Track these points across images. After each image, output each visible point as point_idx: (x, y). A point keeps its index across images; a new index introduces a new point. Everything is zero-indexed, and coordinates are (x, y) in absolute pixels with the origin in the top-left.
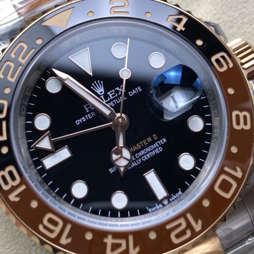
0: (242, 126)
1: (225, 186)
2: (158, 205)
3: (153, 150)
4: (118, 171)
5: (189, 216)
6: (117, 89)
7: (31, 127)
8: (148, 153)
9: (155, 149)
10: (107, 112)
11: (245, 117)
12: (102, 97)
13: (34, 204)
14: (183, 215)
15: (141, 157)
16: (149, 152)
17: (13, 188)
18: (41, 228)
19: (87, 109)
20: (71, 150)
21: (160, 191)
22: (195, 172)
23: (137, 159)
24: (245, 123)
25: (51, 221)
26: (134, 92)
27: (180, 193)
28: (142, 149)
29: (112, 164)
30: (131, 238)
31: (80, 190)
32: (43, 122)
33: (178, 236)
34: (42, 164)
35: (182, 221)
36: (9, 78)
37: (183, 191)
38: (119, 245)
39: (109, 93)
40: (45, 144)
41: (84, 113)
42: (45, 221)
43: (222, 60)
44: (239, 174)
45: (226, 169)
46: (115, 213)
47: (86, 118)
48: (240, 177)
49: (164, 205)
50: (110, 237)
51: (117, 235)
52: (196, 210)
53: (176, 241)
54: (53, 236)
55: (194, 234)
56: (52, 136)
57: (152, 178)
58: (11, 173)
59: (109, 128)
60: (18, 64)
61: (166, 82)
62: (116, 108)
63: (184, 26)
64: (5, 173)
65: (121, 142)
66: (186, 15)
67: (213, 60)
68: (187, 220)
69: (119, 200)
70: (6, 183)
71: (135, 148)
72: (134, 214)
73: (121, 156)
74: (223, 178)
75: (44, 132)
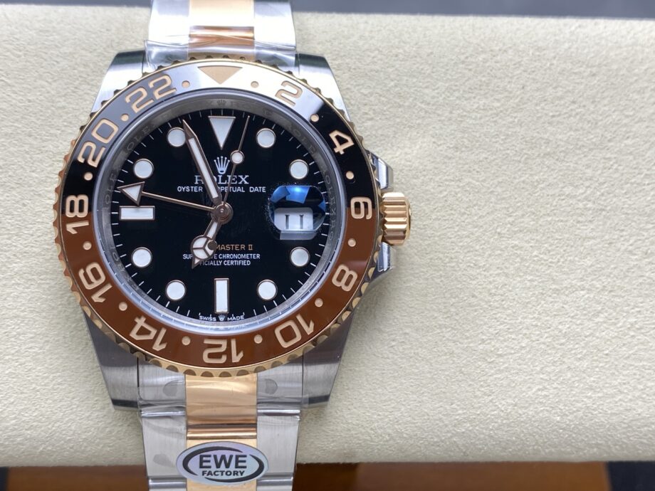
0: (342, 284)
1: (288, 334)
2: (213, 317)
3: (241, 259)
4: (191, 261)
5: (233, 343)
6: (241, 177)
7: (129, 167)
8: (233, 260)
9: (243, 259)
10: (214, 194)
11: (351, 277)
12: (220, 176)
13: (87, 246)
14: (228, 338)
15: (223, 260)
16: (235, 259)
17: (76, 219)
18: (81, 272)
19: (197, 180)
20: (156, 213)
21: (222, 304)
22: (270, 305)
23: (218, 259)
24: (347, 284)
25: (94, 271)
26: (256, 189)
27: (242, 317)
28: (230, 252)
29: (189, 251)
30: (163, 332)
31: (142, 258)
32: (144, 169)
33: (211, 356)
34: (118, 210)
35: (224, 343)
36: (134, 107)
37: (245, 317)
38: (148, 333)
39: (229, 177)
40: (134, 192)
41: (192, 183)
42: (89, 269)
43: (362, 206)
44: (309, 330)
45: (299, 318)
46: (164, 300)
47: (190, 189)
48: (309, 334)
49: (218, 320)
50: (143, 319)
51: (150, 321)
52: (244, 341)
53: (206, 360)
54: (89, 287)
55: (229, 363)
56: (144, 189)
57: (222, 287)
58: (81, 203)
59: (206, 212)
60: (151, 96)
61: (288, 198)
62: (226, 196)
63: (344, 150)
64: (76, 200)
65: (212, 232)
66: (354, 140)
67: (354, 201)
68: (229, 345)
69: (176, 290)
70: (72, 210)
71: (223, 248)
72: (183, 312)
73: (203, 248)
74: (292, 324)
75: (140, 180)
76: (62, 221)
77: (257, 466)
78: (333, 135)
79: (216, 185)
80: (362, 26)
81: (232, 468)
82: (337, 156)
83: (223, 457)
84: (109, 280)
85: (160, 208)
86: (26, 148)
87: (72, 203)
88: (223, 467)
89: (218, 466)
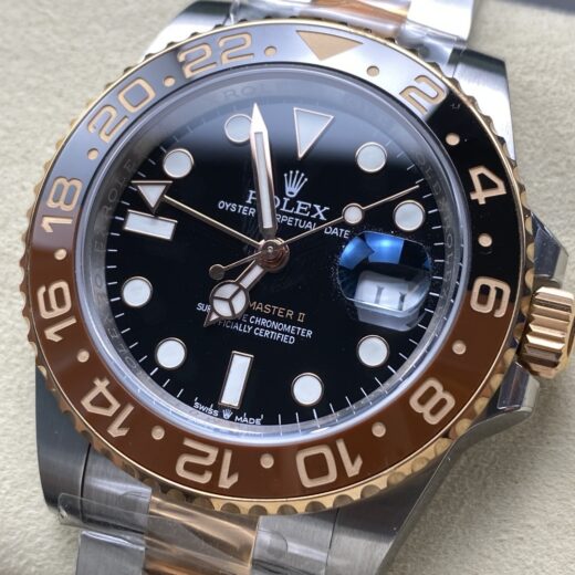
0: (425, 410)
2: (214, 408)
3: (282, 332)
4: (206, 315)
5: (228, 456)
6: (317, 207)
7: (158, 155)
8: (270, 329)
9: (285, 333)
10: (268, 223)
11: (443, 403)
12: (286, 200)
13: (61, 255)
15: (255, 326)
16: (273, 330)
17: (57, 212)
18: (42, 291)
19: (251, 197)
20: (177, 232)
21: (232, 393)
22: (306, 413)
23: (248, 323)
26: (335, 232)
27: (258, 421)
28: (268, 317)
29: (208, 301)
31: (137, 292)
32: (178, 164)
34: (125, 215)
35: (214, 453)
36: (187, 69)
37: (263, 423)
38: (107, 405)
39: (300, 203)
40: (152, 193)
41: (241, 200)
42: (53, 288)
43: (493, 294)
44: (352, 470)
45: (341, 446)
46: (149, 364)
47: (237, 208)
48: (350, 475)
49: (221, 416)
50: (106, 383)
51: (119, 391)
52: (245, 458)
54: (45, 315)
55: (212, 487)
56: (168, 192)
57: (240, 366)
58: (73, 191)
60: (215, 60)
63: (487, 199)
64: (67, 185)
65: (250, 279)
67: (480, 282)
68: (220, 458)
69: (171, 354)
70: (56, 198)
71: (259, 307)
72: (172, 390)
73: (229, 301)
74: (327, 452)
75: (167, 177)
78: (475, 173)
79: (276, 211)
82: (472, 206)
84: (76, 311)
85: (185, 225)
86: (49, 111)
87: (61, 188)
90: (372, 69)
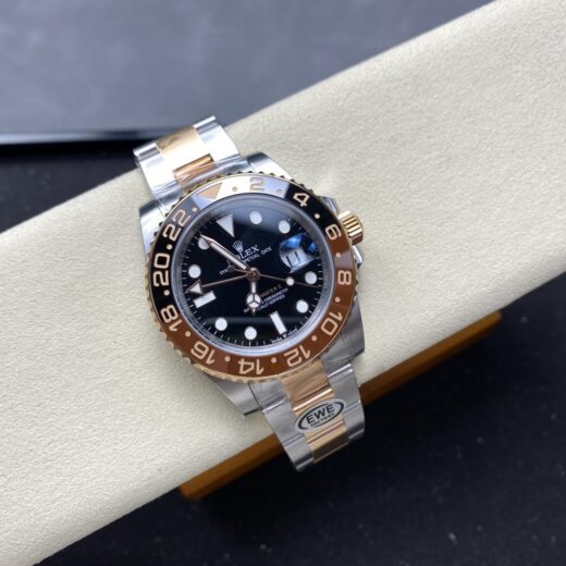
0: (345, 282)
1: (329, 327)
2: (279, 338)
3: (278, 296)
4: (250, 311)
5: (301, 347)
6: (253, 248)
7: (186, 275)
8: (273, 299)
10: (244, 267)
11: (347, 275)
12: (241, 254)
13: (188, 334)
14: (297, 346)
15: (268, 302)
16: (275, 298)
17: (173, 322)
18: (192, 351)
19: (228, 263)
20: (216, 294)
21: (281, 328)
22: (308, 315)
23: (265, 303)
24: (347, 280)
25: (200, 347)
26: (265, 251)
27: (296, 329)
28: (270, 295)
29: (246, 306)
30: (258, 362)
32: (195, 272)
33: (292, 361)
34: (193, 303)
35: (296, 350)
36: (171, 238)
37: (298, 328)
38: (250, 366)
39: (246, 251)
40: (196, 289)
41: (225, 266)
42: (196, 347)
43: (333, 230)
44: (340, 318)
45: (331, 314)
46: (246, 343)
48: (340, 320)
49: (283, 338)
50: (243, 360)
51: (248, 359)
52: (307, 343)
53: (290, 365)
54: (201, 358)
55: (304, 360)
56: (202, 283)
57: (276, 318)
58: (171, 310)
59: (245, 279)
60: (177, 226)
62: (250, 264)
63: (307, 202)
64: (167, 310)
65: (254, 289)
66: (307, 193)
67: (327, 230)
68: (299, 350)
69: (251, 333)
70: (168, 317)
71: (264, 294)
72: (261, 344)
73: (254, 301)
74: (328, 319)
75: (196, 279)
76: (165, 327)
77: (340, 406)
78: (296, 198)
79: (241, 260)
80: (261, 120)
81: (327, 414)
82: (303, 208)
83: (320, 412)
84: (211, 348)
85: (216, 290)
87: (165, 313)
88: (321, 416)
89: (318, 417)
90: (235, 189)
